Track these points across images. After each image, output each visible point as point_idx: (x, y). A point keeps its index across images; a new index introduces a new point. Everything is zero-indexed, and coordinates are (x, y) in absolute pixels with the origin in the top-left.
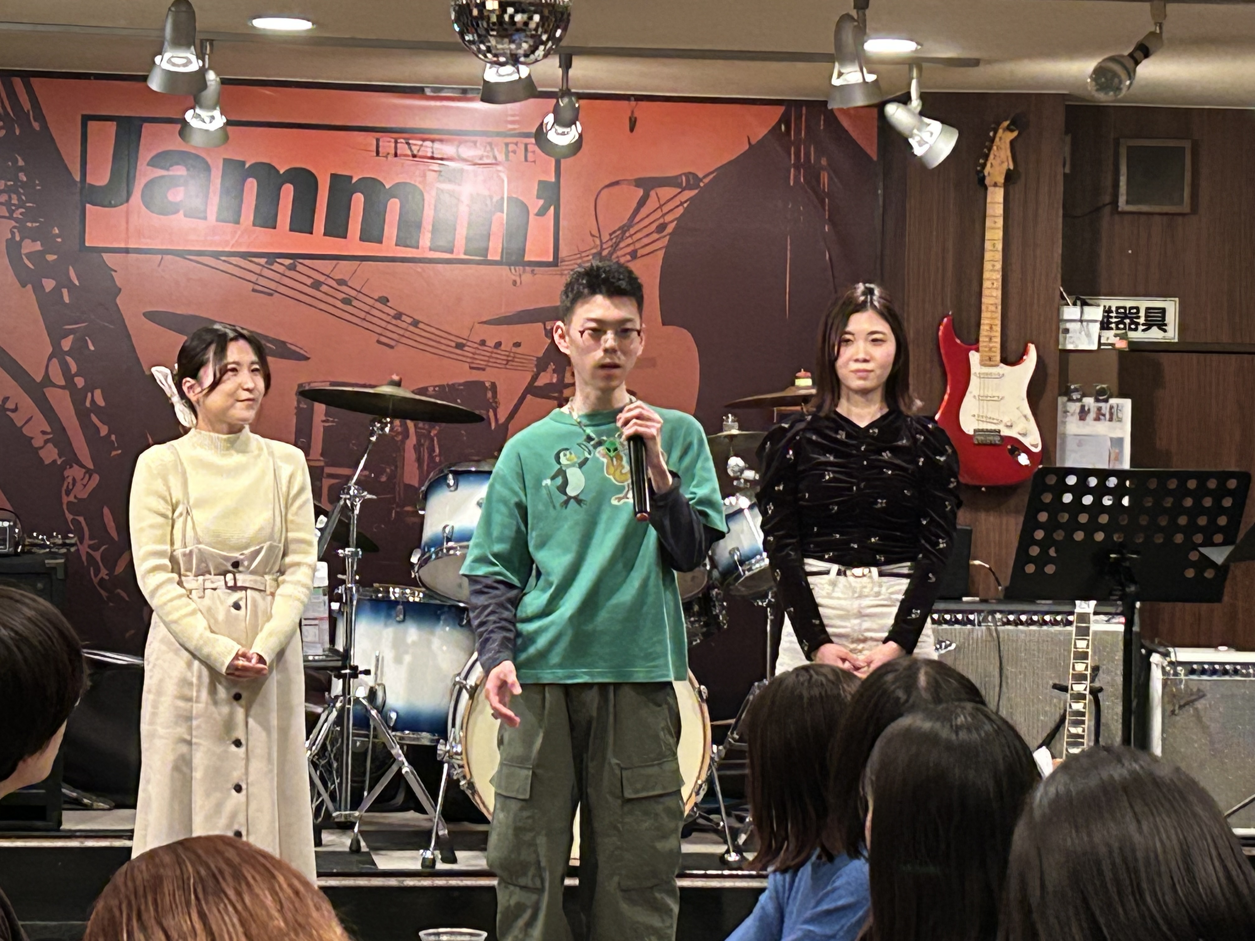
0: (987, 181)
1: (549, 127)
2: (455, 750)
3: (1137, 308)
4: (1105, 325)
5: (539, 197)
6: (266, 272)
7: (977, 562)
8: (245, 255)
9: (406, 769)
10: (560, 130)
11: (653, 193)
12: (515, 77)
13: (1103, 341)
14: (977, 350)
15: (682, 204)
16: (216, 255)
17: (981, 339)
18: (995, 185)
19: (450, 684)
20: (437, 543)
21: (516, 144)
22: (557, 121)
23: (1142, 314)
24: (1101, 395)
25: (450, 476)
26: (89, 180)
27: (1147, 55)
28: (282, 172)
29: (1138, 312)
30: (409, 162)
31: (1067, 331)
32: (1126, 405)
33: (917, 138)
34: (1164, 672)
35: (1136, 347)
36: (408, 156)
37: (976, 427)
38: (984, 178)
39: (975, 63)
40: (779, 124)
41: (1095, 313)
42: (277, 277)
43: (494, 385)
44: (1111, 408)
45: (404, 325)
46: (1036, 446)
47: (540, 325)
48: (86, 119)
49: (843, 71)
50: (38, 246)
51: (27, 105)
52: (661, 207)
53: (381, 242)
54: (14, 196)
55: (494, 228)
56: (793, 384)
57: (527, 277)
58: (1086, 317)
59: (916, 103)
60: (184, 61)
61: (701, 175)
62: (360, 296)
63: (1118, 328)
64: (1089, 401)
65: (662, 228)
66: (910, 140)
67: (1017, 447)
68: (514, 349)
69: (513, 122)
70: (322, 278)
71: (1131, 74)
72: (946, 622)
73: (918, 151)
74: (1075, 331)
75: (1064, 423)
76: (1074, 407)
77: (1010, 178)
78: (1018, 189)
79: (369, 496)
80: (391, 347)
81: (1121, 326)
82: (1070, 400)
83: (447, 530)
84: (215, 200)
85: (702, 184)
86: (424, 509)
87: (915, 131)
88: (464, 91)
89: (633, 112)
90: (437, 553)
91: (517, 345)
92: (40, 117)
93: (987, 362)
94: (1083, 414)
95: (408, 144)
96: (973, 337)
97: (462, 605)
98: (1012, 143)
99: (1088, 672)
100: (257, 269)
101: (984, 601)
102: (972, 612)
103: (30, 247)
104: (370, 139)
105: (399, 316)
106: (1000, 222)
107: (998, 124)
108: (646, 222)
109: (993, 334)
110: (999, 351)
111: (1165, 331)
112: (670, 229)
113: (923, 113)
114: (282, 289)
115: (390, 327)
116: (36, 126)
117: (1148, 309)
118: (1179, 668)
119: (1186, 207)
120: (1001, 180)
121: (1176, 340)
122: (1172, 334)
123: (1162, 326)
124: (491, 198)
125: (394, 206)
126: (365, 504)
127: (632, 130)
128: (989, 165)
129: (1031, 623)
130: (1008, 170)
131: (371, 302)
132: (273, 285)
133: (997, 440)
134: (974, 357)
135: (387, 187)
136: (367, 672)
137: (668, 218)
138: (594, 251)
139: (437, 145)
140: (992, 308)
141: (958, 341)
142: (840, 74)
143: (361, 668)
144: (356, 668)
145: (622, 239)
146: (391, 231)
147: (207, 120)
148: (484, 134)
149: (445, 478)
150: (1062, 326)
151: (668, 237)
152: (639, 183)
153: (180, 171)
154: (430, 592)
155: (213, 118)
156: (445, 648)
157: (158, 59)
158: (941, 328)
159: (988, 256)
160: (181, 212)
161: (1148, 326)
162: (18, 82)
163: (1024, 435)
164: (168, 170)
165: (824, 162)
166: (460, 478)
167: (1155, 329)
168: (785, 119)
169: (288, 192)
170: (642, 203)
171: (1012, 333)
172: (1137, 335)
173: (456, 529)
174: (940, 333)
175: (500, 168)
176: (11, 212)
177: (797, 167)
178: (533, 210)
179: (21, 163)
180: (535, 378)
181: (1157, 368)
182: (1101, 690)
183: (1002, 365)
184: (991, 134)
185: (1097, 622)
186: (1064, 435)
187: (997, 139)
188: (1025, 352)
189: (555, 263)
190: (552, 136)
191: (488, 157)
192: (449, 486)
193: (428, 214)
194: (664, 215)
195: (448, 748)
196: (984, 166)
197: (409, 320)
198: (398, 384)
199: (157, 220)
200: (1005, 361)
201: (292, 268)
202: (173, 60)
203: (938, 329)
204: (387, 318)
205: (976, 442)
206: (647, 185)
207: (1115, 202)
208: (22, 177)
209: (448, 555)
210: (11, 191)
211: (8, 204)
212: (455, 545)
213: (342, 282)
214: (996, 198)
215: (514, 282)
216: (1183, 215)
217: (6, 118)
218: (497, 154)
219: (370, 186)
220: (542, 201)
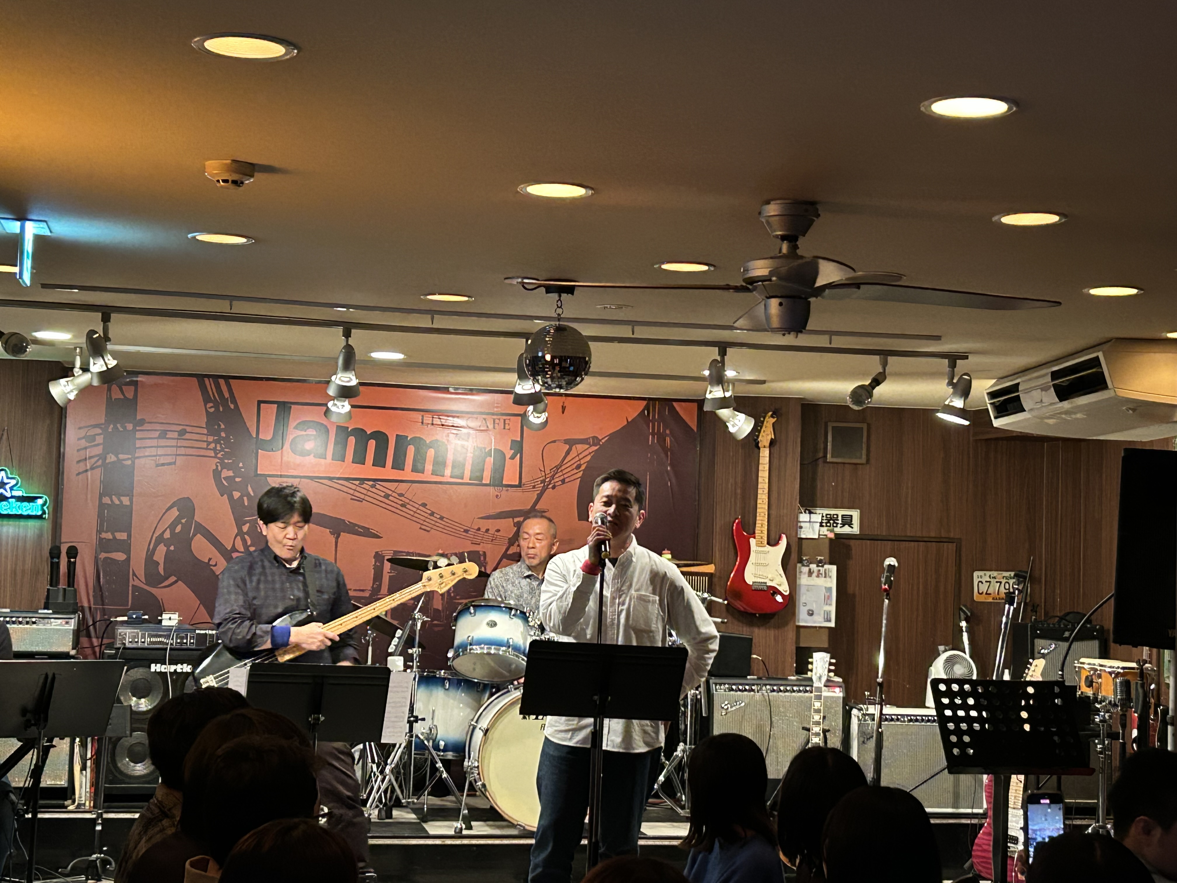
0: (760, 445)
1: (530, 413)
2: (475, 765)
3: (837, 515)
4: (821, 524)
5: (511, 449)
6: (358, 489)
7: (754, 656)
8: (347, 479)
9: (445, 775)
10: (536, 415)
11: (574, 448)
12: (533, 391)
13: (821, 533)
14: (754, 538)
15: (590, 453)
16: (330, 479)
17: (756, 532)
18: (765, 447)
19: (469, 726)
20: (464, 647)
21: (499, 419)
22: (534, 410)
23: (840, 518)
24: (820, 563)
25: (472, 608)
26: (260, 437)
27: (878, 384)
28: (368, 433)
29: (837, 517)
30: (439, 429)
31: (801, 527)
32: (834, 568)
33: (732, 423)
34: (859, 720)
35: (837, 535)
36: (439, 425)
37: (754, 581)
38: (759, 443)
39: (764, 382)
40: (643, 411)
41: (817, 518)
42: (365, 492)
43: (484, 552)
44: (825, 570)
45: (435, 519)
46: (786, 591)
47: (511, 519)
48: (260, 402)
49: (714, 389)
50: (231, 473)
51: (227, 395)
52: (578, 455)
53: (423, 473)
54: (218, 445)
55: (486, 466)
57: (504, 493)
58: (812, 520)
60: (348, 379)
61: (600, 438)
62: (411, 503)
63: (827, 526)
64: (813, 566)
65: (578, 467)
66: (728, 424)
67: (776, 591)
68: (496, 533)
69: (497, 407)
70: (390, 493)
71: (871, 395)
72: (740, 690)
73: (732, 430)
74: (806, 528)
75: (800, 578)
76: (805, 570)
77: (772, 443)
78: (776, 448)
79: (426, 619)
80: (428, 531)
81: (828, 524)
82: (803, 565)
83: (470, 638)
84: (331, 448)
85: (601, 443)
86: (455, 626)
87: (731, 419)
88: (471, 390)
89: (564, 402)
90: (463, 652)
91: (498, 531)
92: (234, 401)
93: (760, 544)
94: (810, 573)
95: (439, 418)
96: (751, 532)
97: (476, 680)
98: (773, 424)
99: (821, 721)
100: (354, 487)
101: (759, 678)
102: (754, 685)
103: (226, 473)
104: (418, 416)
105: (432, 514)
106: (767, 467)
107: (766, 413)
108: (569, 464)
109: (763, 529)
110: (766, 539)
111: (852, 528)
112: (583, 467)
113: (735, 410)
114: (367, 498)
115: (427, 520)
116: (232, 406)
117: (842, 516)
118: (867, 717)
119: (863, 460)
120: (767, 444)
121: (858, 533)
122: (855, 529)
123: (850, 525)
124: (485, 448)
125: (431, 453)
126: (424, 623)
127: (563, 413)
128: (761, 436)
129: (786, 691)
130: (772, 439)
131: (417, 506)
132: (362, 496)
133: (765, 588)
134: (752, 541)
135: (428, 442)
136: (423, 719)
137: (582, 462)
138: (541, 479)
139: (455, 419)
140: (762, 514)
141: (744, 533)
142: (711, 392)
143: (420, 717)
144: (416, 717)
145: (556, 473)
146: (429, 467)
147: (340, 407)
149: (469, 608)
150: (799, 524)
151: (582, 472)
152: (566, 442)
153: (312, 432)
155: (343, 406)
156: (461, 705)
157: (333, 378)
158: (735, 525)
159: (760, 486)
160: (313, 455)
161: (843, 525)
162: (222, 382)
163: (780, 585)
164: (306, 431)
165: (668, 432)
166: (477, 609)
167: (847, 526)
168: (647, 408)
169: (372, 443)
170: (568, 453)
171: (773, 528)
172: (838, 530)
173: (475, 638)
174: (734, 528)
175: (490, 433)
176: (216, 454)
177: (653, 434)
178: (508, 456)
179: (223, 426)
180: (507, 549)
181: (848, 548)
182: (828, 731)
183: (767, 546)
184: (762, 419)
185: (825, 691)
186: (800, 585)
187: (765, 422)
188: (780, 538)
189: (520, 486)
190: (531, 420)
191: (484, 426)
192: (471, 613)
193: (450, 457)
194: (580, 460)
195: (470, 763)
196: (758, 436)
197: (438, 517)
199: (298, 459)
200: (768, 543)
201: (373, 486)
202: (342, 378)
203: (733, 526)
204: (426, 515)
205: (753, 589)
206: (571, 443)
207: (825, 456)
208: (223, 434)
209: (470, 653)
210: (216, 442)
211: (215, 449)
212: (474, 647)
213: (401, 495)
214: (765, 454)
215: (497, 496)
216: (862, 464)
217: (215, 402)
218: (488, 425)
219: (417, 441)
220: (513, 451)
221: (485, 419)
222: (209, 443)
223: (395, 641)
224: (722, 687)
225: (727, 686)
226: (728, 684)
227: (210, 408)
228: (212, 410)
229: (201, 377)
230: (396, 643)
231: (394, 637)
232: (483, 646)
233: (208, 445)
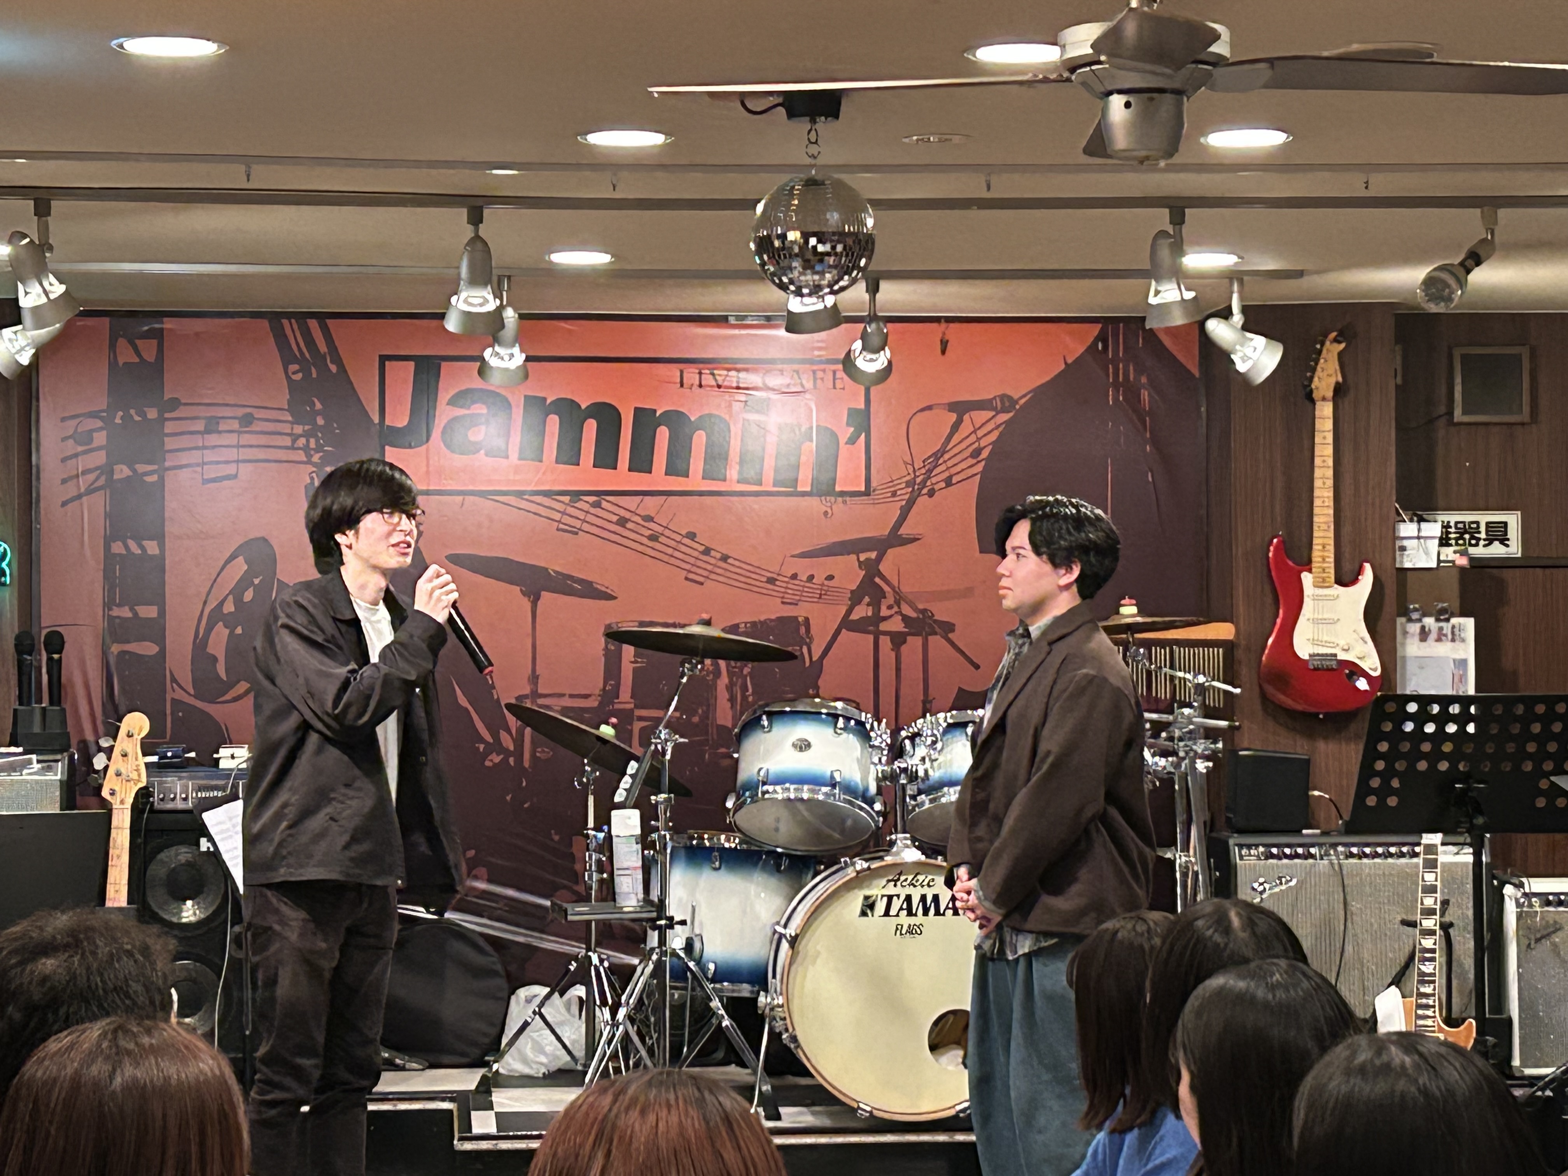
0: (1315, 395)
1: (857, 354)
2: (776, 1002)
3: (1477, 523)
4: (1444, 541)
6: (570, 510)
7: (1316, 793)
8: (547, 494)
9: (726, 1022)
10: (870, 356)
11: (966, 417)
12: (820, 306)
13: (1442, 558)
14: (1310, 571)
15: (997, 427)
16: (520, 494)
17: (1314, 559)
18: (1324, 399)
19: (770, 933)
20: (752, 787)
21: (824, 371)
22: (864, 348)
23: (1483, 528)
24: (1442, 615)
25: (764, 717)
26: (388, 422)
27: (1478, 263)
28: (583, 407)
29: (1478, 527)
30: (714, 393)
31: (1403, 549)
32: (1468, 624)
33: (1240, 354)
34: (1518, 905)
35: (1478, 564)
36: (712, 386)
37: (1311, 652)
38: (1311, 391)
39: (1299, 274)
40: (1095, 342)
41: (1433, 529)
42: (581, 515)
43: (807, 620)
44: (1453, 627)
45: (713, 561)
46: (1375, 670)
47: (854, 557)
48: (384, 359)
49: (1159, 288)
51: (323, 348)
52: (975, 431)
53: (687, 476)
54: (312, 441)
55: (803, 458)
56: (1118, 613)
57: (839, 507)
58: (1422, 534)
59: (1238, 318)
60: (481, 301)
61: (1016, 397)
62: (667, 533)
63: (1457, 544)
64: (1429, 621)
65: (977, 453)
66: (1233, 356)
67: (1355, 670)
68: (826, 582)
69: (820, 349)
70: (627, 515)
71: (1462, 284)
72: (1286, 856)
73: (1241, 367)
74: (1413, 549)
75: (1403, 645)
76: (1414, 628)
77: (1339, 391)
78: (1347, 402)
79: (682, 740)
80: (702, 584)
81: (1461, 542)
82: (1410, 620)
83: (762, 773)
84: (516, 439)
85: (1017, 407)
86: (738, 752)
88: (768, 318)
89: (944, 334)
90: (751, 797)
91: (830, 578)
92: (337, 359)
93: (1320, 584)
94: (1424, 634)
95: (713, 374)
96: (1306, 559)
97: (779, 850)
98: (1340, 354)
99: (1438, 907)
100: (561, 507)
101: (1325, 833)
102: (1313, 846)
104: (674, 371)
105: (707, 551)
106: (1330, 437)
107: (1326, 336)
108: (960, 447)
109: (1326, 554)
110: (1332, 571)
111: (1507, 546)
112: (985, 454)
113: (1245, 328)
114: (586, 527)
115: (700, 563)
116: (333, 368)
117: (1488, 524)
118: (1534, 900)
119: (1525, 416)
120: (1330, 394)
121: (1519, 555)
122: (1514, 548)
123: (1504, 541)
124: (800, 426)
125: (699, 439)
126: (677, 747)
127: (943, 352)
128: (1316, 379)
129: (1376, 855)
130: (1337, 383)
131: (678, 538)
132: (578, 524)
133: (1334, 664)
134: (1307, 579)
135: (693, 419)
136: (683, 923)
137: (983, 443)
138: (908, 478)
139: (742, 375)
140: (1324, 527)
141: (1290, 563)
142: (1157, 293)
143: (677, 918)
144: (671, 919)
145: (935, 467)
146: (697, 465)
147: (507, 358)
148: (791, 361)
149: (759, 718)
150: (1399, 544)
151: (983, 463)
152: (953, 407)
153: (480, 409)
154: (747, 839)
155: (512, 356)
156: (763, 895)
157: (454, 299)
158: (1272, 548)
159: (1318, 473)
160: (482, 452)
161: (1490, 542)
162: (313, 324)
163: (1362, 658)
164: (469, 408)
165: (1144, 380)
166: (775, 719)
167: (1496, 543)
168: (1102, 337)
169: (591, 427)
170: (956, 427)
171: (1346, 552)
172: (1479, 551)
173: (771, 771)
174: (1271, 555)
175: (808, 396)
176: (309, 456)
177: (1116, 385)
178: (843, 440)
179: (318, 406)
180: (849, 612)
181: (1501, 584)
182: (1451, 925)
183: (1337, 586)
184: (1318, 346)
185: (1445, 853)
186: (1404, 658)
187: (1324, 351)
188: (1360, 571)
189: (867, 493)
190: (861, 363)
191: (795, 385)
192: (763, 727)
193: (735, 445)
194: (978, 440)
195: (769, 1000)
196: (1311, 379)
197: (718, 556)
198: (708, 623)
199: (458, 460)
200: (1339, 581)
201: (597, 505)
202: (470, 300)
203: (1269, 551)
204: (696, 554)
205: (1312, 667)
206: (960, 408)
207: (1450, 413)
208: (320, 421)
209: (763, 799)
210: (307, 435)
211: (306, 449)
212: (770, 788)
213: (649, 519)
214: (1325, 412)
215: (826, 513)
216: (1523, 424)
217: (301, 361)
218: (804, 382)
219: (675, 419)
220: (852, 429)
221: (797, 372)
222: (295, 438)
223: (626, 782)
224: (1252, 852)
225: (1261, 849)
226: (1264, 845)
227: (294, 373)
228: (298, 377)
229: (275, 318)
230: (627, 786)
231: (624, 774)
232: (787, 785)
233: (294, 441)
